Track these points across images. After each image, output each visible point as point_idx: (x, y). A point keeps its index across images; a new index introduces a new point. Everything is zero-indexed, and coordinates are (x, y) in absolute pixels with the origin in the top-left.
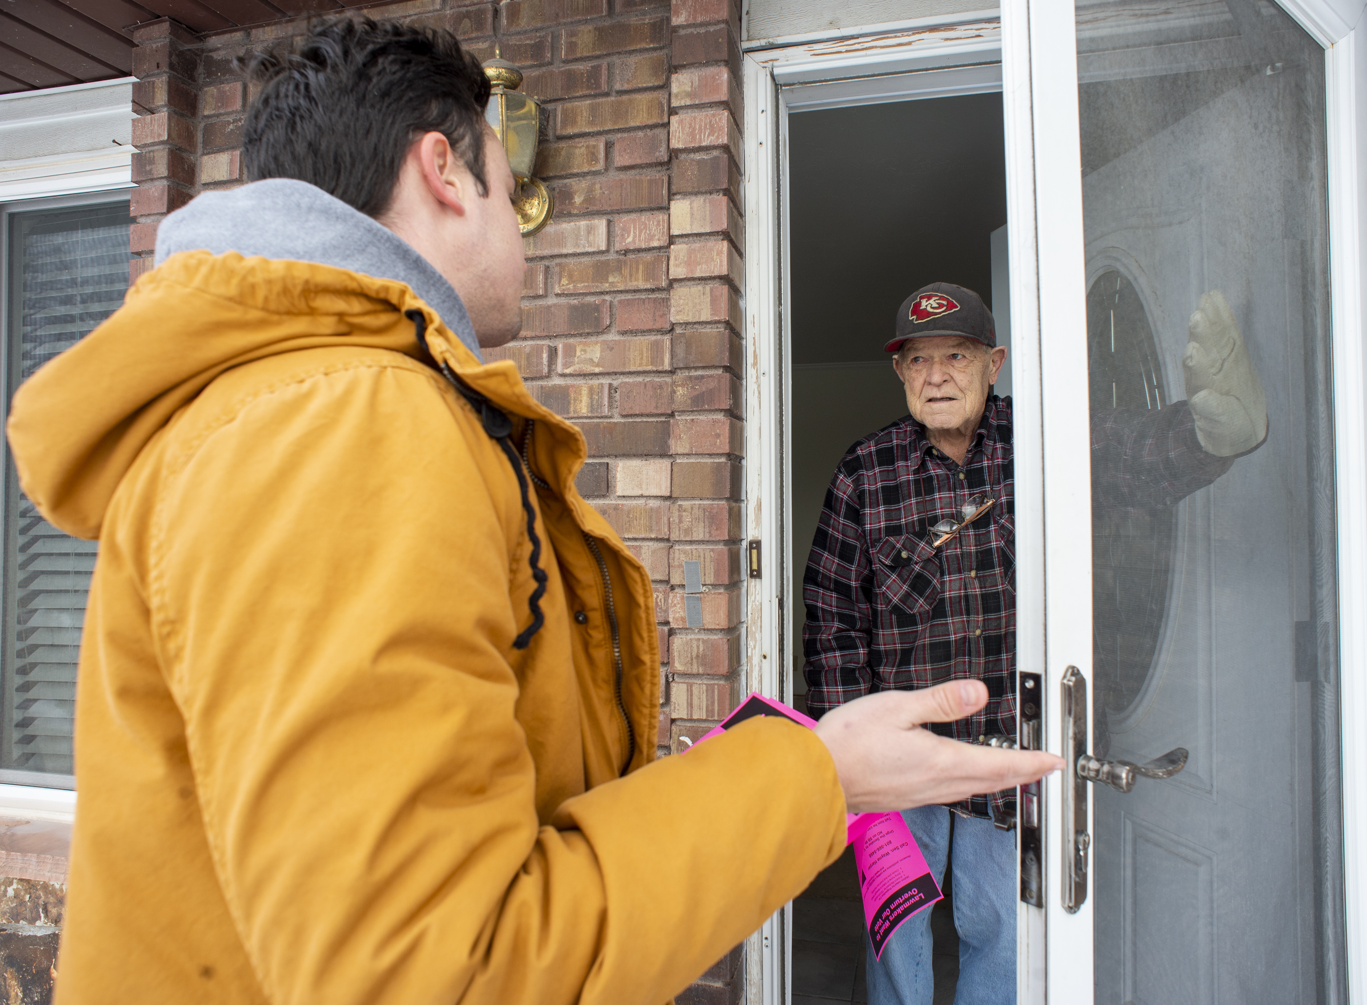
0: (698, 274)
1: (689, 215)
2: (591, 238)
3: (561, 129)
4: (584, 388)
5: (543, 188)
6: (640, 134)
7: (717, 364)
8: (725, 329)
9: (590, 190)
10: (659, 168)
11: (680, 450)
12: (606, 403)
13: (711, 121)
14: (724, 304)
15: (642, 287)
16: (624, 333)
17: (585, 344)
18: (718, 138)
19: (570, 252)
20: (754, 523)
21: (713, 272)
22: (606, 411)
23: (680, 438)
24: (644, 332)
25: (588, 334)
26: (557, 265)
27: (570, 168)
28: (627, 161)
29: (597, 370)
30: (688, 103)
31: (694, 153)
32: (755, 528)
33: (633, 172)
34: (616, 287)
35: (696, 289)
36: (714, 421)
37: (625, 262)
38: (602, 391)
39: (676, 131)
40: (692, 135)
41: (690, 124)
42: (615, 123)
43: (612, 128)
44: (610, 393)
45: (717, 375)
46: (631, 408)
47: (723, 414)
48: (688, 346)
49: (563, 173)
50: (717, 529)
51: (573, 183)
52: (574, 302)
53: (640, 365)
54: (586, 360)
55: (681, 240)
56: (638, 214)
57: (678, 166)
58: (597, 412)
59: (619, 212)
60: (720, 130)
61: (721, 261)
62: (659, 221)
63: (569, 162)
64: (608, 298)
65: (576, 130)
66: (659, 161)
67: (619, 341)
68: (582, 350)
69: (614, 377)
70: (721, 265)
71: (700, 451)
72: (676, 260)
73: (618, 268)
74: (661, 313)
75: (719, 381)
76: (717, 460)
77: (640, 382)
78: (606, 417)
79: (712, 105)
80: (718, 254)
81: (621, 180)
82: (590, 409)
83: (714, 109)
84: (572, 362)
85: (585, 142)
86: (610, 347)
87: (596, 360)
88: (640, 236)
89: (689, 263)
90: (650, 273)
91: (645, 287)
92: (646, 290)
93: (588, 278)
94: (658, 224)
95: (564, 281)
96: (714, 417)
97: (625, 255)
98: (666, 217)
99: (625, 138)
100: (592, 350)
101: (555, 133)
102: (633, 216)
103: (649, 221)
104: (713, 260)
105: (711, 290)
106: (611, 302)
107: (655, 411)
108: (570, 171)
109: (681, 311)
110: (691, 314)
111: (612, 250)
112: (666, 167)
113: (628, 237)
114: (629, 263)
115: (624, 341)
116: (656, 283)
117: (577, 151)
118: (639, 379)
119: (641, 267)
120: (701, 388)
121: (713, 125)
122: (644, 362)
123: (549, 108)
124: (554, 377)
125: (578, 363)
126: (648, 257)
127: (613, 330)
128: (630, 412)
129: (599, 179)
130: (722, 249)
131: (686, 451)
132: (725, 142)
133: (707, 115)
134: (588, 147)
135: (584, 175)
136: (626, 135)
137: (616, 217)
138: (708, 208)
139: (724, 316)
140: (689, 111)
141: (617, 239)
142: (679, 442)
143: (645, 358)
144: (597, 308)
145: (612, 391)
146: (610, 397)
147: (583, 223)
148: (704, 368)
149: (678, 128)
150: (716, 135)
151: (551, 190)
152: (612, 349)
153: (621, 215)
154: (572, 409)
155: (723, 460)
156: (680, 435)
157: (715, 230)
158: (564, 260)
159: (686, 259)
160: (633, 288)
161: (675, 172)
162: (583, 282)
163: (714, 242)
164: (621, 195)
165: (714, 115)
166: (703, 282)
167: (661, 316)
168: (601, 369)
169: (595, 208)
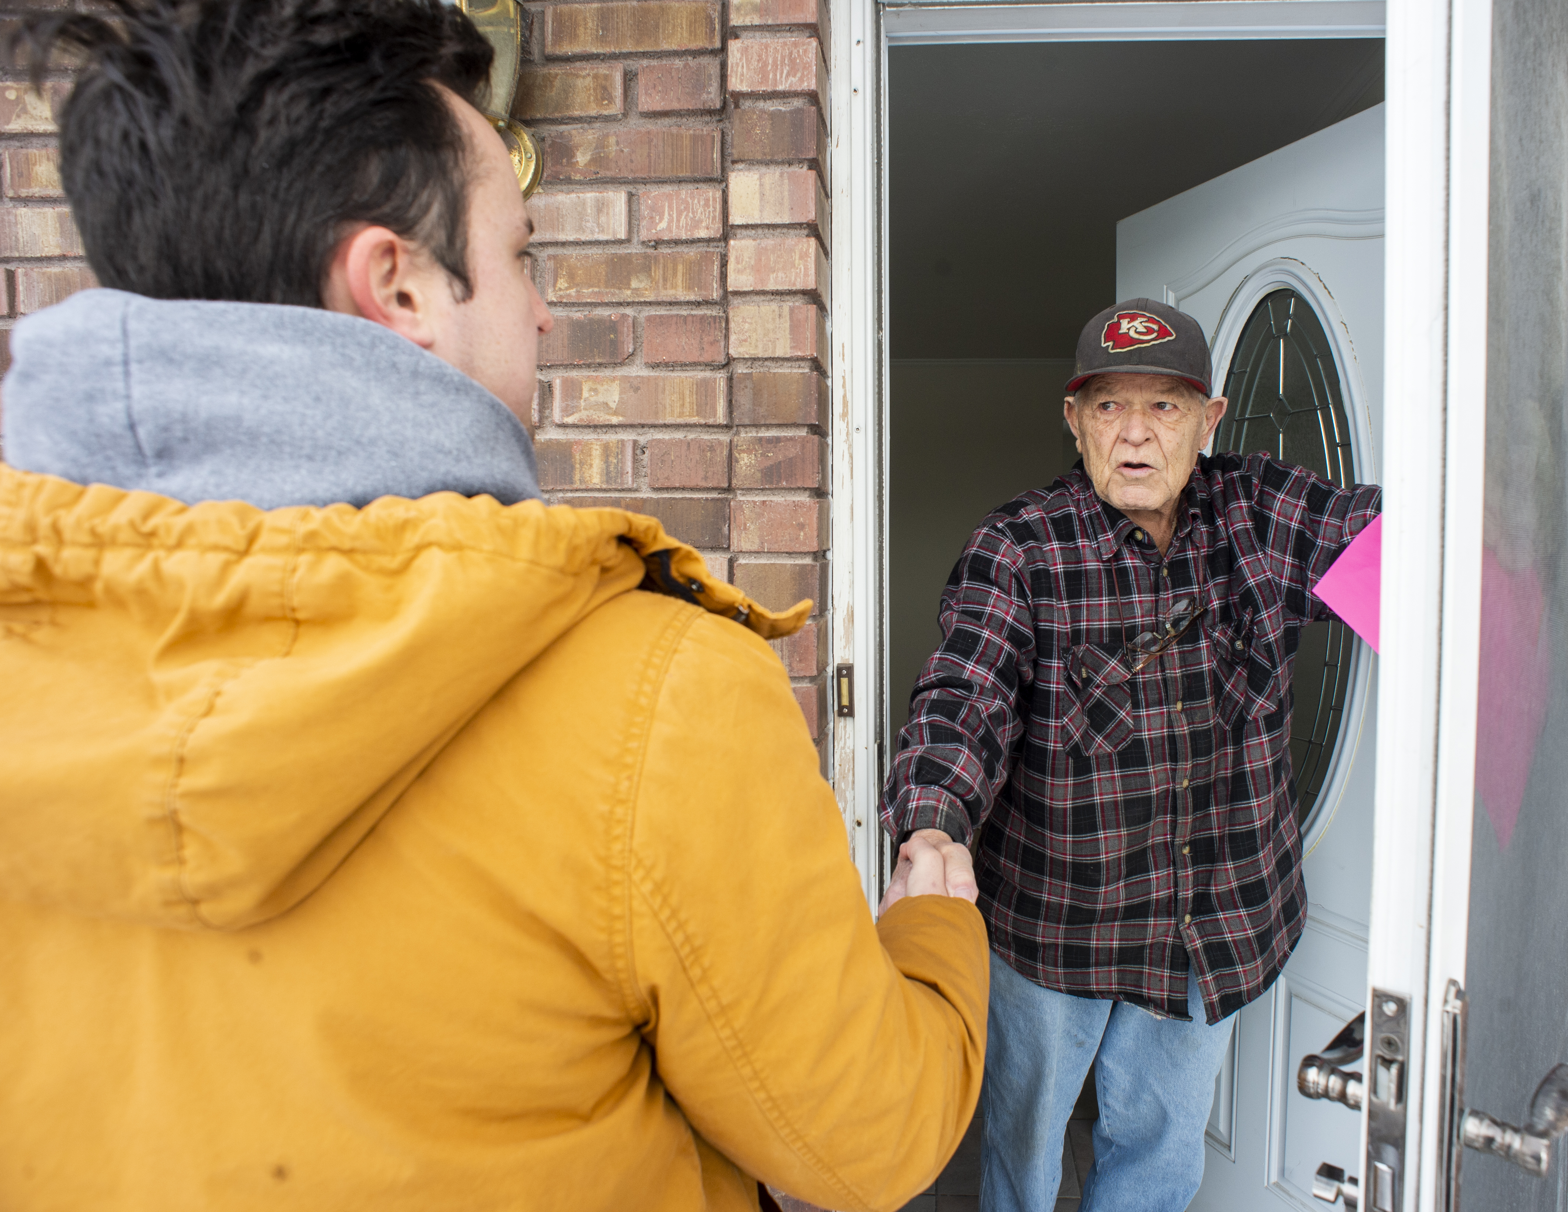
0: (771, 286)
1: (757, 196)
2: (603, 219)
3: (553, 45)
4: (595, 447)
5: (526, 137)
6: (678, 63)
7: (800, 421)
8: (812, 370)
9: (601, 144)
10: (707, 118)
11: (746, 547)
12: (630, 470)
13: (791, 53)
14: (810, 334)
15: (682, 299)
16: (655, 366)
17: (596, 380)
18: (801, 80)
19: (571, 238)
20: (843, 640)
21: (794, 284)
22: (629, 481)
23: (745, 529)
24: (686, 365)
25: (600, 365)
26: (550, 257)
27: (568, 107)
28: (657, 103)
29: (615, 420)
30: (757, 22)
31: (765, 100)
32: (845, 648)
33: (666, 121)
34: (642, 296)
35: (769, 308)
36: (796, 505)
37: (656, 258)
38: (622, 452)
39: (737, 64)
40: (763, 71)
41: (760, 56)
42: (638, 42)
43: (634, 50)
44: (634, 454)
45: (800, 437)
46: (667, 478)
47: (807, 493)
48: (757, 393)
49: (557, 115)
50: (800, 661)
51: (574, 132)
52: (577, 315)
53: (681, 414)
54: (597, 404)
55: (744, 232)
56: (675, 187)
57: (741, 119)
58: (615, 482)
59: (645, 182)
60: (804, 68)
61: (806, 269)
62: (707, 200)
63: (567, 98)
64: (629, 311)
65: (577, 49)
66: (707, 107)
67: (648, 378)
68: (591, 390)
69: (640, 430)
70: (806, 275)
71: (775, 547)
72: (738, 263)
73: (646, 266)
74: (711, 339)
75: (803, 447)
76: (799, 561)
77: (681, 441)
78: (630, 490)
79: (793, 28)
80: (801, 258)
81: (649, 133)
82: (605, 478)
83: (795, 34)
84: (576, 407)
85: (593, 69)
86: (633, 386)
87: (613, 406)
88: (678, 221)
89: (758, 268)
90: (694, 280)
91: (687, 299)
92: (688, 303)
93: (599, 281)
94: (707, 205)
95: (562, 283)
96: (794, 499)
97: (655, 247)
98: (719, 194)
99: (654, 66)
100: (607, 390)
101: (542, 51)
102: (668, 189)
103: (693, 198)
104: (793, 265)
105: (792, 310)
106: (635, 318)
107: (704, 484)
108: (568, 113)
109: (745, 341)
110: (760, 346)
111: (635, 240)
112: (718, 118)
113: (660, 221)
114: (662, 261)
115: (656, 378)
116: (704, 293)
117: (579, 82)
118: (679, 435)
119: (680, 267)
120: (775, 456)
121: (795, 59)
122: (687, 410)
123: (533, 9)
124: (549, 429)
125: (585, 409)
126: (691, 252)
127: (639, 360)
128: (666, 485)
129: (613, 128)
130: (808, 250)
131: (755, 548)
132: (813, 87)
133: (785, 44)
134: (596, 77)
135: (591, 120)
136: (654, 63)
137: (641, 189)
138: (786, 187)
139: (809, 351)
140: (758, 34)
141: (644, 223)
142: (743, 535)
143: (687, 405)
144: (613, 327)
145: (638, 452)
146: (635, 460)
147: (590, 196)
148: (779, 426)
149: (741, 59)
150: (799, 75)
151: (539, 140)
152: (637, 389)
153: (648, 186)
154: (577, 477)
155: (808, 561)
156: (745, 524)
157: (797, 221)
158: (560, 251)
159: (753, 262)
160: (668, 299)
161: (735, 128)
162: (592, 286)
163: (795, 239)
164: (649, 156)
165: (795, 45)
166: (778, 297)
167: (712, 344)
168: (621, 418)
169: (609, 174)
